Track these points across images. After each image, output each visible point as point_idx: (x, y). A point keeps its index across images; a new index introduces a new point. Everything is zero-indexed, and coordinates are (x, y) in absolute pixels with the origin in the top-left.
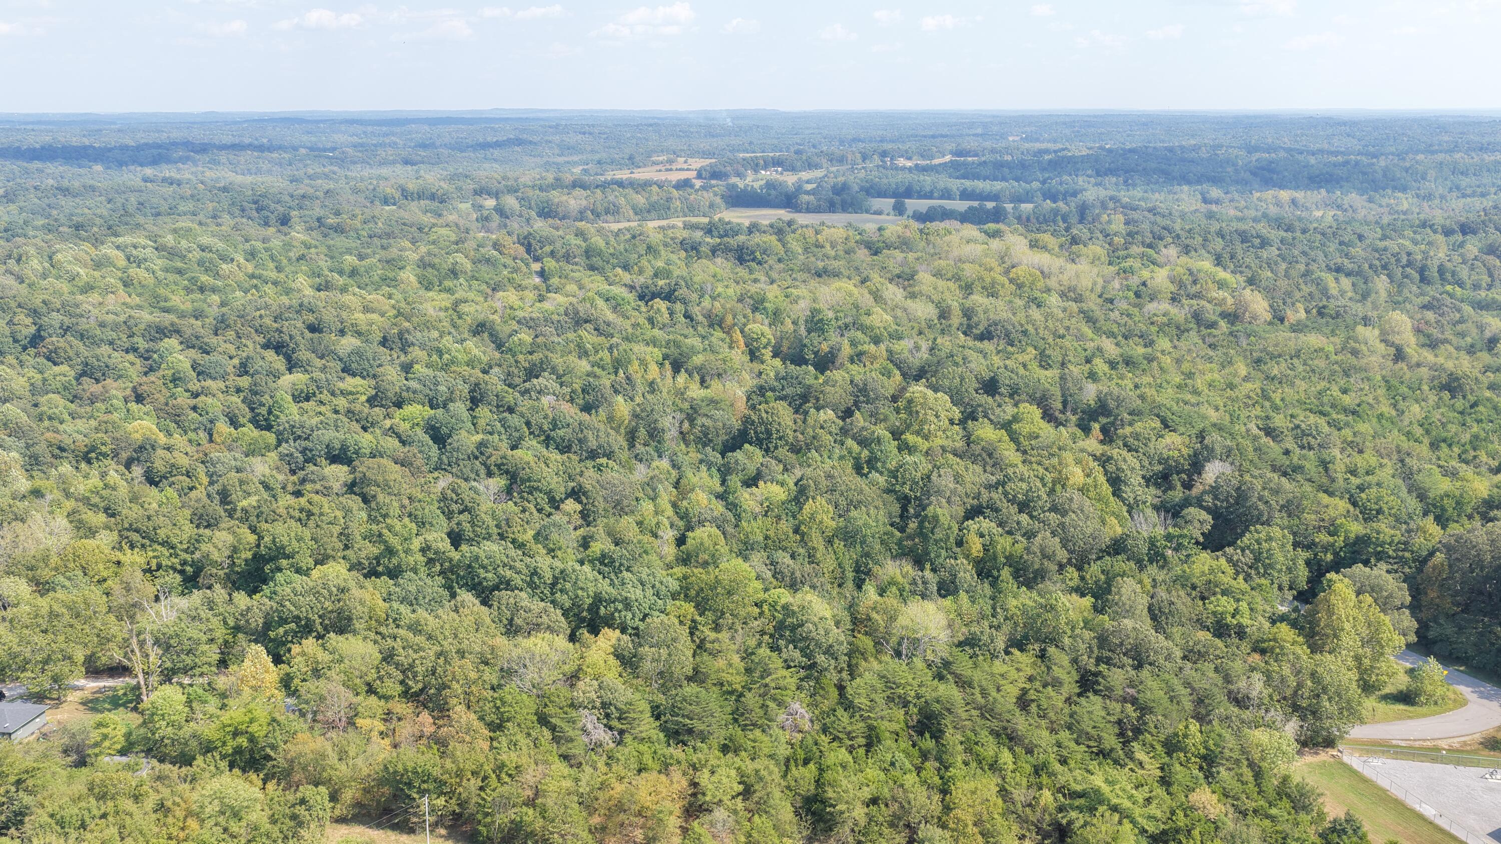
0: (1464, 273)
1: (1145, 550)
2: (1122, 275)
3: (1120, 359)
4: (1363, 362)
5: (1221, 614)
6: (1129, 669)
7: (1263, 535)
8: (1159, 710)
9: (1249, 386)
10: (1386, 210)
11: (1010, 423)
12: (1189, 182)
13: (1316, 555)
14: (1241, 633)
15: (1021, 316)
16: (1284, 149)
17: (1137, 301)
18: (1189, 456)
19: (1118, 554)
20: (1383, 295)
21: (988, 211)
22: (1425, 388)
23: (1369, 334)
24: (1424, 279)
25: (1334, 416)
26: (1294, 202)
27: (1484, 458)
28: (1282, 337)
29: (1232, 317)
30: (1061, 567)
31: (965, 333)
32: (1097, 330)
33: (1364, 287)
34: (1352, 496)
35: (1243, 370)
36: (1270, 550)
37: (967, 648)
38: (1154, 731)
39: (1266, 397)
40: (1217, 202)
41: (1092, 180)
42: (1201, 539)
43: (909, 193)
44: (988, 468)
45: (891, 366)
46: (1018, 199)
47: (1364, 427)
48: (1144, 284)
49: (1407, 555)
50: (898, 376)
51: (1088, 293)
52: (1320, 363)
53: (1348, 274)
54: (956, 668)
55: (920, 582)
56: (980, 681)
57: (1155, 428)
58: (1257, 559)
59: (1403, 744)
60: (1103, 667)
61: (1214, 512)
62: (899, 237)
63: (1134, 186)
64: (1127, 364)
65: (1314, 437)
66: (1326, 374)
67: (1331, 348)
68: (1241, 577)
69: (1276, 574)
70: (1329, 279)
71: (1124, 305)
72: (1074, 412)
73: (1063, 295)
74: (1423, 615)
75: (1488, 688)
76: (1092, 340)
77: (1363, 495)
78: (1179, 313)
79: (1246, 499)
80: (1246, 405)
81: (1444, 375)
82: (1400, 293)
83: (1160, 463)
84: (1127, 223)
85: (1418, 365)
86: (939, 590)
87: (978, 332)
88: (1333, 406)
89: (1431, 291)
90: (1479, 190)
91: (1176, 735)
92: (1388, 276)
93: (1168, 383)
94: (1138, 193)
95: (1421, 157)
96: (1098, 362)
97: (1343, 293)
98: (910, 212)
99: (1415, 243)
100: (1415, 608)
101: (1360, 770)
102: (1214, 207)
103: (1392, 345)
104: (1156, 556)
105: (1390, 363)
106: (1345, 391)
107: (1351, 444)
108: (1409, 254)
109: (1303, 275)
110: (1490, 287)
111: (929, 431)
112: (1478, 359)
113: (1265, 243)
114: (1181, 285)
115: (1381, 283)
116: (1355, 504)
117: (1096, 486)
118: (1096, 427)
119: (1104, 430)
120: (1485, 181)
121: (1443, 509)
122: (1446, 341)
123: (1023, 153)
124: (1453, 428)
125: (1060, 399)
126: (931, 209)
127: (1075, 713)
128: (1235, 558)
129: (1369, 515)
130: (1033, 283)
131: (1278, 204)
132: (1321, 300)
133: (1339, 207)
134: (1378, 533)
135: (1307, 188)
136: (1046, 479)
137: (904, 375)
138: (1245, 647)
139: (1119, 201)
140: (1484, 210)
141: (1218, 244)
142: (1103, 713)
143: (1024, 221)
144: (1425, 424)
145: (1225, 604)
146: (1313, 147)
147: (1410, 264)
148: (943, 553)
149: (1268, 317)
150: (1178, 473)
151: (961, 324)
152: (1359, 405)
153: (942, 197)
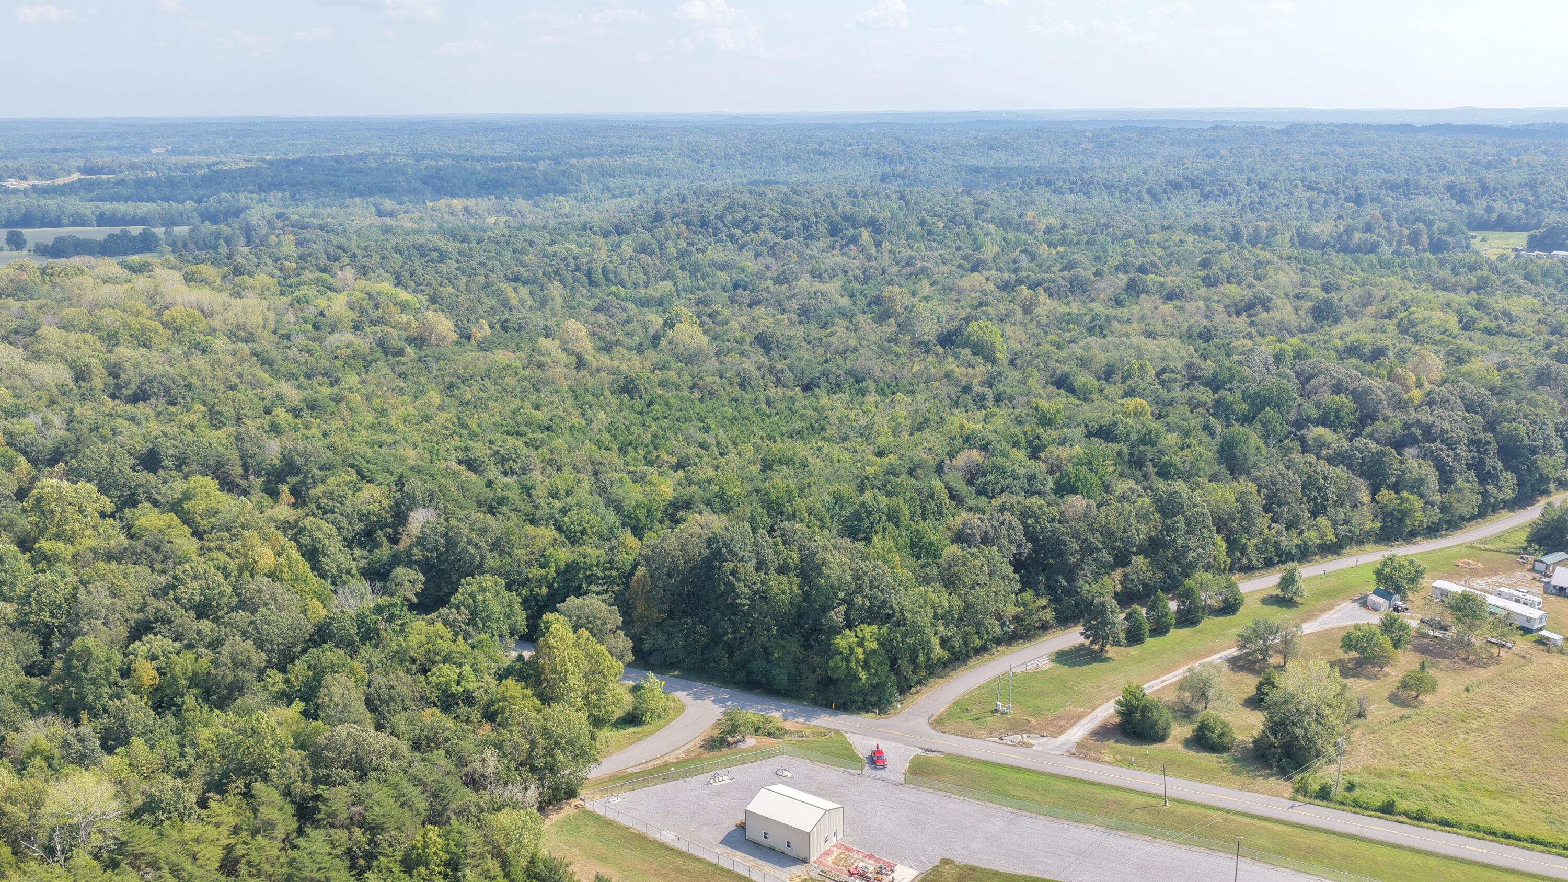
0: (624, 274)
1: (353, 630)
2: (296, 306)
3: (304, 405)
4: (550, 373)
5: (447, 683)
6: (352, 782)
7: (475, 588)
8: (390, 824)
9: (445, 415)
10: (551, 214)
11: (180, 501)
12: (360, 194)
13: (532, 591)
14: (469, 700)
15: (182, 367)
16: (450, 155)
17: (316, 334)
18: (391, 507)
19: (325, 642)
20: (559, 300)
21: (134, 238)
22: (607, 393)
23: (549, 345)
24: (592, 283)
25: (530, 435)
26: (466, 209)
27: (665, 457)
28: (471, 358)
29: (419, 341)
30: (261, 673)
31: (113, 396)
32: (275, 373)
33: (541, 294)
34: (556, 521)
35: (436, 399)
36: (484, 601)
37: (145, 816)
38: (389, 851)
39: (463, 425)
40: (392, 215)
41: (254, 195)
42: (415, 600)
43: (28, 220)
44: (157, 566)
45: (12, 452)
46: (169, 221)
47: (558, 443)
48: (322, 314)
49: (614, 573)
50: (23, 465)
51: (259, 331)
52: (510, 381)
53: (525, 283)
54: (134, 847)
55: (73, 741)
56: (167, 857)
57: (350, 482)
58: (474, 614)
59: (637, 770)
60: (322, 789)
61: (426, 567)
62: (12, 281)
63: (303, 200)
64: (313, 409)
65: (515, 461)
66: (518, 390)
67: (519, 364)
68: (460, 638)
69: (495, 626)
70: (507, 288)
71: (302, 341)
72: (258, 475)
73: (231, 336)
74: (635, 630)
75: (700, 687)
76: (271, 385)
77: (566, 519)
78: (363, 343)
79: (456, 544)
80: (445, 437)
81: (621, 378)
82: (573, 297)
83: (361, 520)
84: (299, 243)
85: (598, 370)
86: (104, 746)
87: (129, 392)
88: (528, 424)
89: (600, 293)
90: (626, 191)
91: (414, 847)
92: (561, 281)
93: (360, 424)
94: (306, 209)
95: (573, 161)
96: (279, 411)
97: (522, 301)
98: (31, 245)
99: (580, 246)
100: (627, 626)
101: (602, 813)
102: (388, 221)
103: (573, 353)
104: (368, 634)
105: (573, 372)
106: (537, 407)
107: (550, 462)
108: (576, 258)
109: (484, 287)
110: (647, 284)
111: (73, 532)
112: (646, 358)
113: (443, 256)
114: (362, 311)
115: (555, 289)
116: (559, 529)
117: (290, 565)
118: (285, 489)
119: (295, 491)
120: (629, 182)
121: (637, 520)
122: (618, 343)
123: (169, 168)
124: (636, 430)
125: (238, 462)
126: (58, 240)
127: (294, 860)
128: (451, 618)
129: (574, 538)
130: (193, 324)
131: (452, 213)
132: (503, 313)
133: (509, 213)
134: (585, 557)
135: (478, 195)
136: (230, 568)
137: (32, 461)
138: (476, 716)
139: (287, 219)
140: (632, 210)
141: (397, 260)
142: (328, 848)
143: (180, 248)
144: (611, 429)
145: (446, 673)
146: (477, 153)
147: (577, 268)
148: (105, 690)
149: (455, 337)
150: (382, 529)
151: (106, 385)
152: (551, 420)
153: (73, 224)
